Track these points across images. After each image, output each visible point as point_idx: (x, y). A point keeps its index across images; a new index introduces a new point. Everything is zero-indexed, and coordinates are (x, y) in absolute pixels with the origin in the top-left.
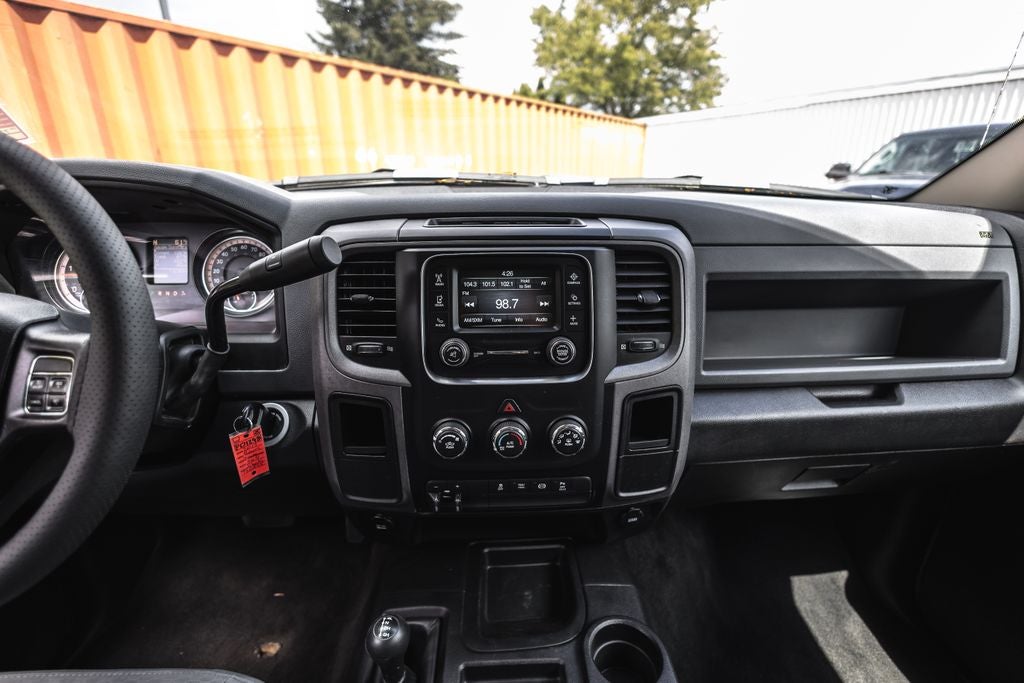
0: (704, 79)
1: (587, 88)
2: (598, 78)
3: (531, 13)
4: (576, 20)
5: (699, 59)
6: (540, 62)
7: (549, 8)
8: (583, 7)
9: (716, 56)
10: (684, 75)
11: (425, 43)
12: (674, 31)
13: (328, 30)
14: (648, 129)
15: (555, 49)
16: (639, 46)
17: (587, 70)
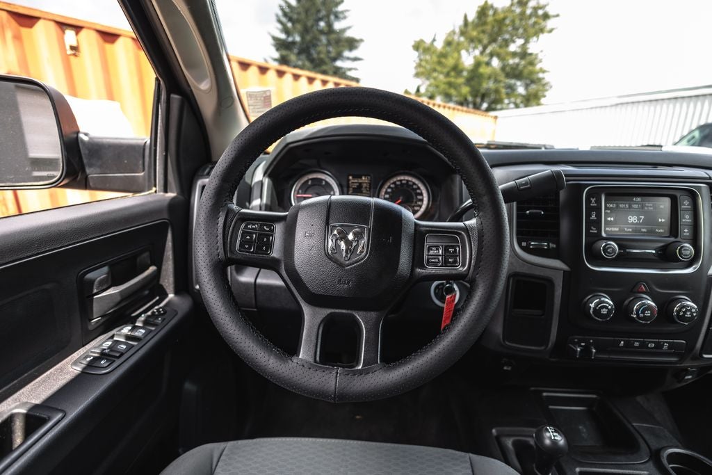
0: (533, 87)
1: (453, 92)
2: (460, 85)
3: (413, 43)
4: (444, 47)
5: (532, 73)
6: (417, 75)
7: (425, 40)
8: (450, 39)
9: (544, 72)
10: (519, 83)
11: (339, 63)
12: (514, 54)
13: (277, 55)
14: (498, 120)
15: (428, 67)
16: (488, 64)
17: (452, 80)
